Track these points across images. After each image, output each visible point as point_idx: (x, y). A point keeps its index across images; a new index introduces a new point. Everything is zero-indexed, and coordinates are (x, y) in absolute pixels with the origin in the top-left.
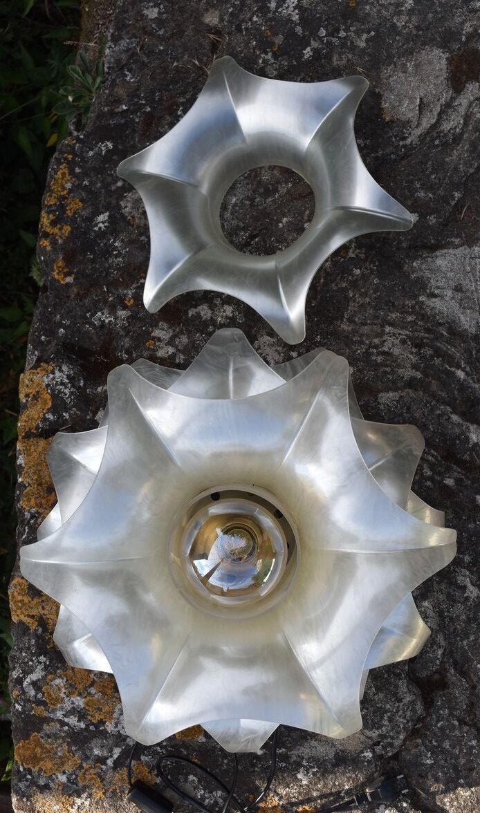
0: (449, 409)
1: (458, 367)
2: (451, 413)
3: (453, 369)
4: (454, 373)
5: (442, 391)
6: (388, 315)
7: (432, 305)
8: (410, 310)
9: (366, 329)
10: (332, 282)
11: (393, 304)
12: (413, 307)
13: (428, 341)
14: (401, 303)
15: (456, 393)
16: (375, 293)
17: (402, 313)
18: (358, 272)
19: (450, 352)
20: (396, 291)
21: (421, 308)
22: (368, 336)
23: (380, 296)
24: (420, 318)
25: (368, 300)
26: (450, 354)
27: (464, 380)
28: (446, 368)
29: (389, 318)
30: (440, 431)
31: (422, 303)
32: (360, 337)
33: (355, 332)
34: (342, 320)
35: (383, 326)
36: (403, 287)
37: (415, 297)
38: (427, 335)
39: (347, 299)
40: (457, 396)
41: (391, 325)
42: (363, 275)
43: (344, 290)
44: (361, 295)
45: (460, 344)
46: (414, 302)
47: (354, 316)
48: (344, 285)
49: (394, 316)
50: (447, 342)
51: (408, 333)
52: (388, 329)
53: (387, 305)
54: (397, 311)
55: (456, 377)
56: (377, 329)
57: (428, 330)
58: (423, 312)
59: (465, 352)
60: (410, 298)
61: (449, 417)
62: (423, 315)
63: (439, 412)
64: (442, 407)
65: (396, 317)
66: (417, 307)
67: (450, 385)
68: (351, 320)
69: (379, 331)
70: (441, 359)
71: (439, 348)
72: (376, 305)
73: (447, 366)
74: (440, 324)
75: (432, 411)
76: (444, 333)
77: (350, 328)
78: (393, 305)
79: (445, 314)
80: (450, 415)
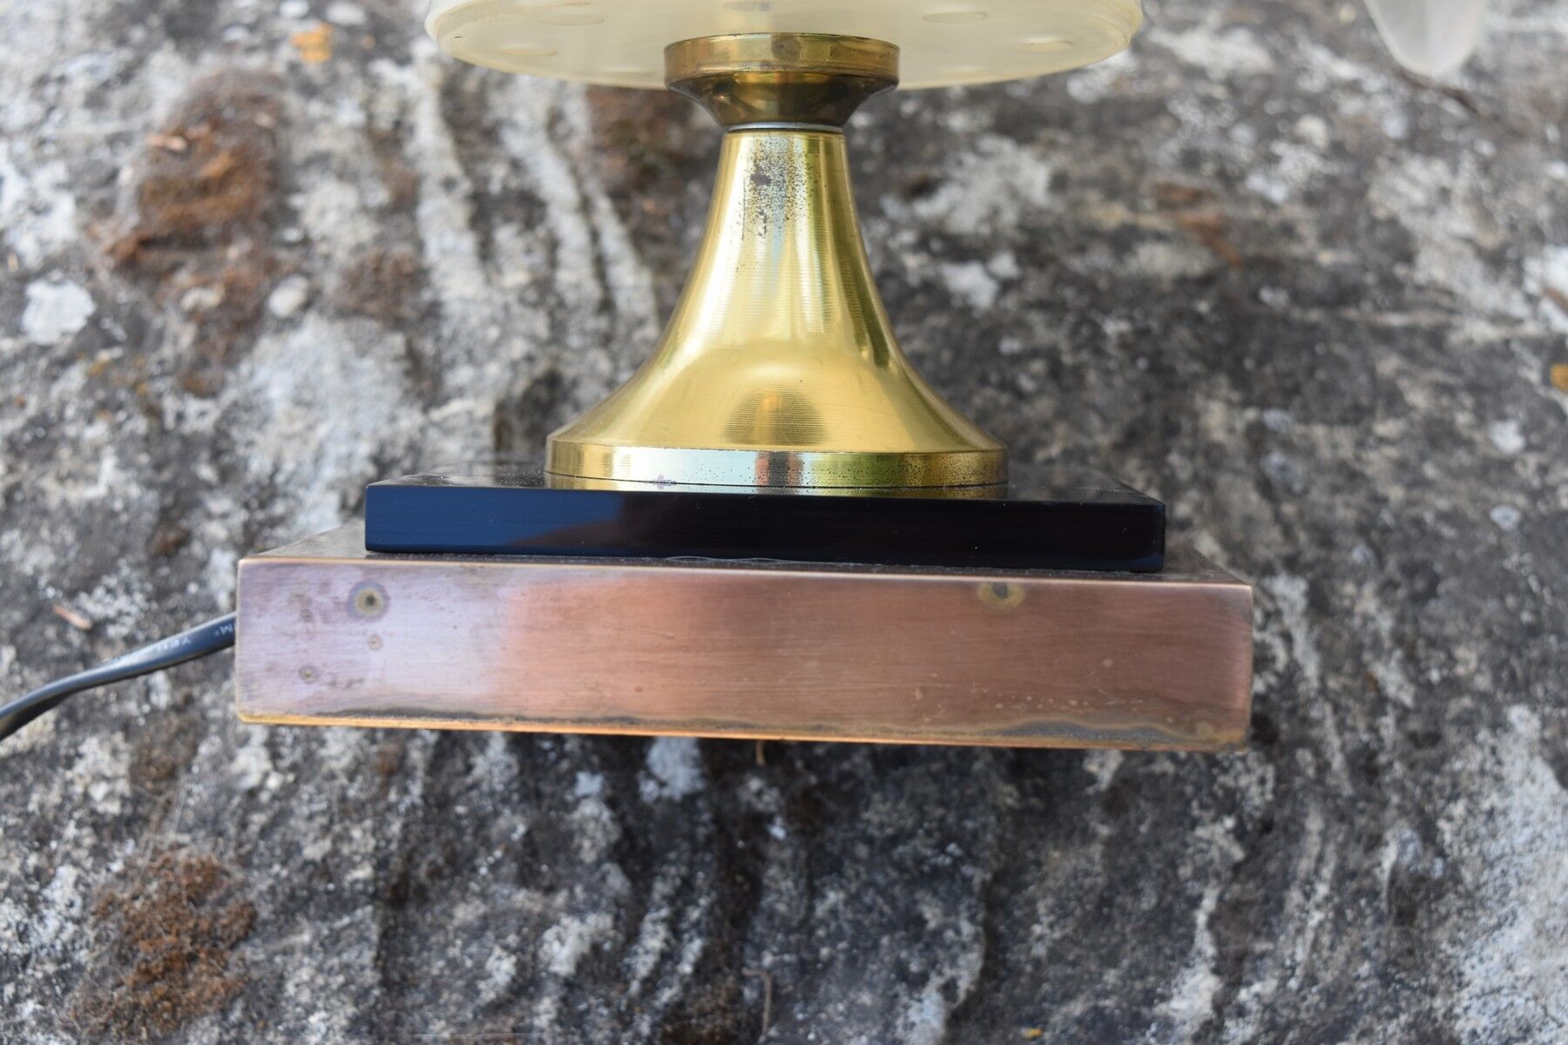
0: (966, 972)
1: (1232, 969)
2: (949, 989)
3: (1205, 943)
4: (1183, 954)
5: (1061, 912)
6: (1360, 584)
7: (1514, 769)
8: (1435, 676)
9: (1244, 497)
10: (1410, 355)
11: (1431, 592)
12: (1454, 686)
13: (1311, 772)
14: (1450, 630)
15: (1077, 1008)
16: (1444, 517)
17: (1399, 639)
18: (1508, 438)
19: (1295, 896)
20: (1502, 598)
21: (1467, 722)
22: (1217, 513)
23: (1438, 537)
24: (1415, 725)
25: (1396, 493)
26: (1281, 904)
27: (1167, 1024)
28: (1195, 902)
29: (1349, 588)
30: (825, 952)
31: (1499, 725)
32: (1196, 478)
33: (1213, 455)
34: (1246, 404)
35: (1293, 565)
36: (1534, 631)
37: (1519, 689)
38: (1337, 762)
39: (1357, 416)
40: (1056, 1019)
41: (1319, 605)
42: (1506, 464)
43: (1393, 401)
44: (1401, 465)
45: (1365, 954)
46: (1483, 682)
47: (1287, 446)
48: (1418, 398)
49: (1369, 603)
50: (1343, 875)
51: (1311, 668)
52: (1290, 590)
53: (1410, 570)
54: (1400, 619)
55: (1167, 975)
56: (1269, 542)
57: (1366, 766)
58: (1452, 736)
59: (1330, 996)
60: (1497, 668)
61: (918, 982)
62: (1434, 738)
63: (932, 914)
64: (967, 928)
65: (1367, 618)
66: (1467, 702)
67: (1111, 960)
68: (1258, 438)
69: (1261, 553)
70: (1238, 853)
71: (1295, 832)
72: (1386, 530)
73: (1209, 903)
74: (1428, 833)
75: (930, 878)
76: (1389, 857)
77: (1219, 435)
78: (1419, 599)
79: (1494, 848)
80: (936, 981)
